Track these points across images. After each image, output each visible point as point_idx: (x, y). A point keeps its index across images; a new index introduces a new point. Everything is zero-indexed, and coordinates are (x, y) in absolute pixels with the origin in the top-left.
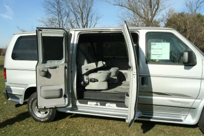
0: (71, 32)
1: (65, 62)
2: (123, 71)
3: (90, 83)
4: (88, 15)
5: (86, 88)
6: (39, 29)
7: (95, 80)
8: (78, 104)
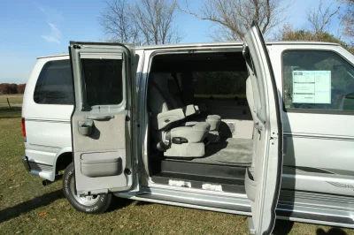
0: (137, 52)
1: (126, 109)
2: (228, 122)
3: (173, 145)
4: (164, 34)
5: (165, 154)
6: (75, 45)
7: (182, 141)
8: (151, 183)
